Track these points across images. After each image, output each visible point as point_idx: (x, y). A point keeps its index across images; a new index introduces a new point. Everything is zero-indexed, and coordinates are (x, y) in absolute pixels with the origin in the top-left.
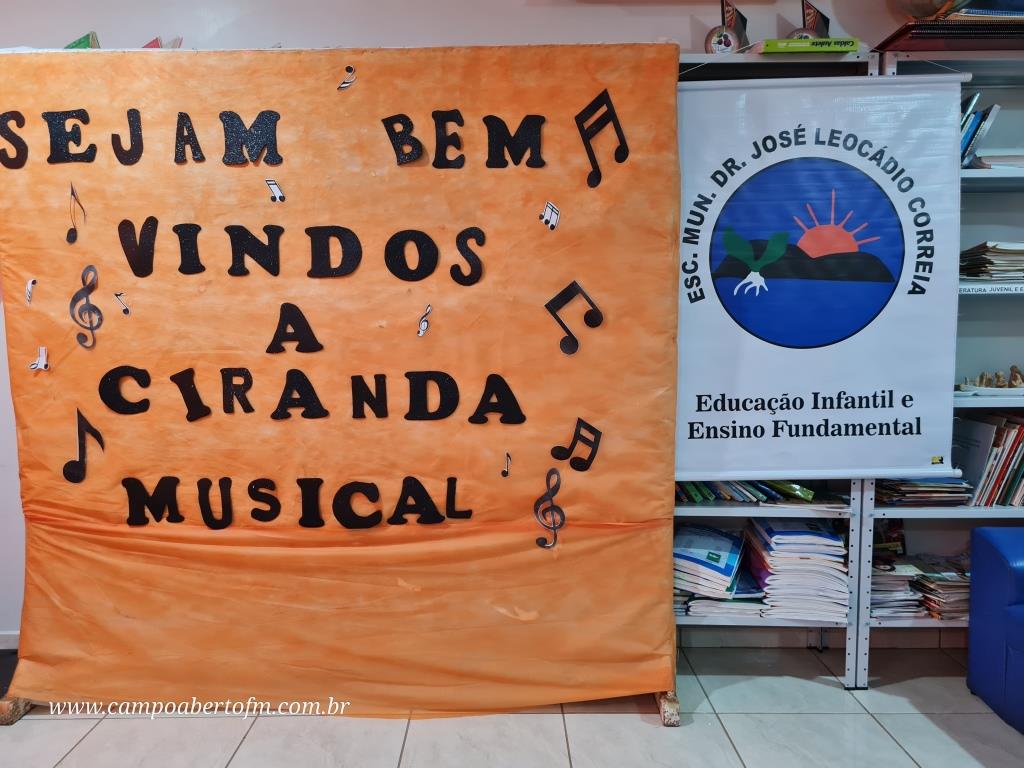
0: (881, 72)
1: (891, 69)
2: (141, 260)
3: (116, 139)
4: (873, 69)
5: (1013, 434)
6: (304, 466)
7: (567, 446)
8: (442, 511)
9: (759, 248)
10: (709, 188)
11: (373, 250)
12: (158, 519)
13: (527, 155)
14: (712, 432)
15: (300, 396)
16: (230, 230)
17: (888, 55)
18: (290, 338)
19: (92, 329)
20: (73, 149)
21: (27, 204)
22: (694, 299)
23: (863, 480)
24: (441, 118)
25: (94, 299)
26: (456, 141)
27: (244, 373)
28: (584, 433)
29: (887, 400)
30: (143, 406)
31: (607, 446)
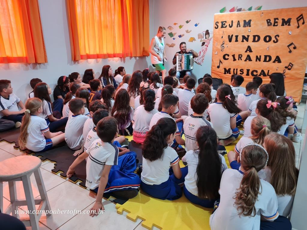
2: (230, 40)
3: (229, 24)
6: (248, 68)
7: (287, 66)
8: (267, 75)
12: (228, 73)
13: (288, 24)
15: (249, 58)
16: (242, 36)
18: (248, 50)
19: (223, 49)
20: (224, 26)
21: (217, 33)
25: (224, 45)
26: (277, 22)
27: (241, 55)
28: (290, 65)
30: (228, 59)
31: (294, 67)
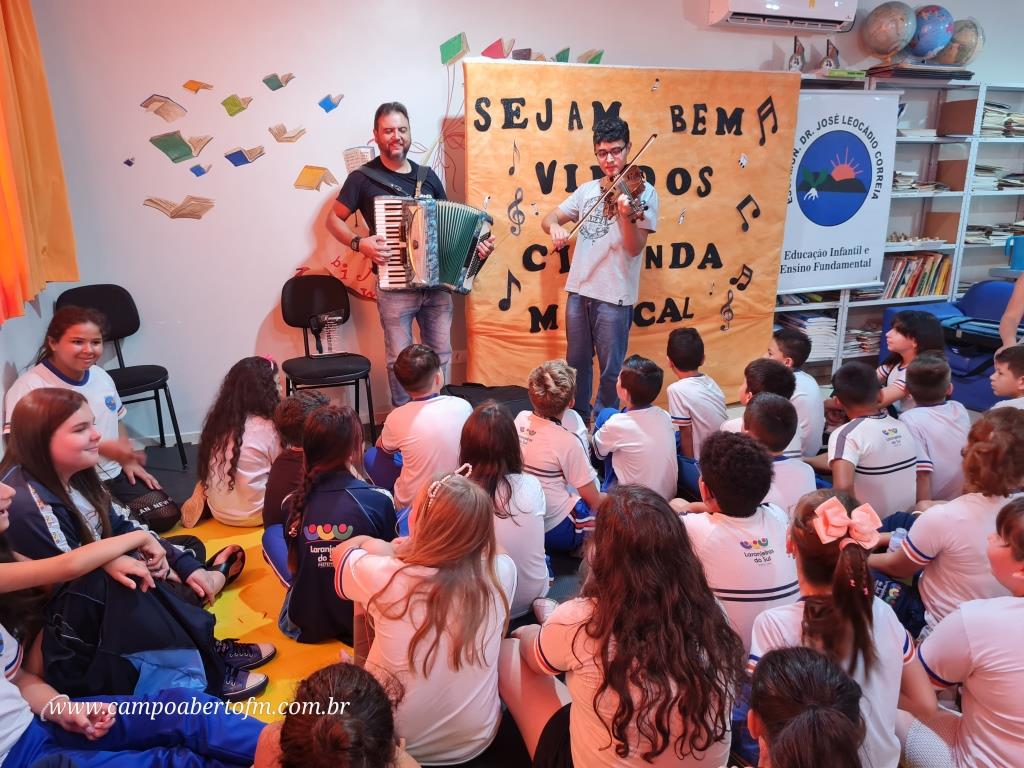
0: (870, 88)
2: (546, 186)
3: (539, 115)
4: (866, 86)
7: (737, 278)
8: (682, 315)
9: (816, 175)
10: (798, 145)
11: (661, 179)
12: (545, 329)
13: (734, 129)
14: (790, 270)
17: (873, 79)
19: (519, 224)
20: (516, 120)
22: (789, 202)
23: (845, 290)
24: (698, 107)
25: (520, 207)
26: (703, 120)
28: (745, 271)
29: (858, 251)
30: (542, 266)
31: (754, 278)
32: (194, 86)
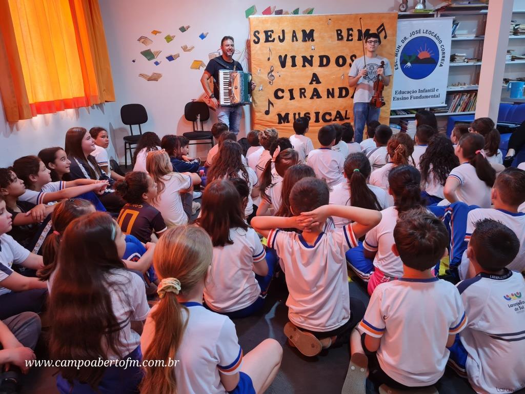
0: (437, 17)
1: (439, 16)
2: (283, 65)
3: (279, 36)
4: (435, 16)
5: (458, 96)
6: (316, 109)
8: (344, 118)
9: (410, 57)
10: (401, 44)
11: (333, 60)
12: (284, 123)
14: (398, 99)
15: (316, 94)
16: (302, 57)
17: (439, 12)
18: (314, 81)
19: (272, 80)
20: (270, 39)
21: (259, 52)
22: (396, 69)
24: (349, 30)
25: (273, 73)
26: (351, 35)
27: (304, 89)
29: (433, 90)
30: (282, 97)
32: (155, 32)
